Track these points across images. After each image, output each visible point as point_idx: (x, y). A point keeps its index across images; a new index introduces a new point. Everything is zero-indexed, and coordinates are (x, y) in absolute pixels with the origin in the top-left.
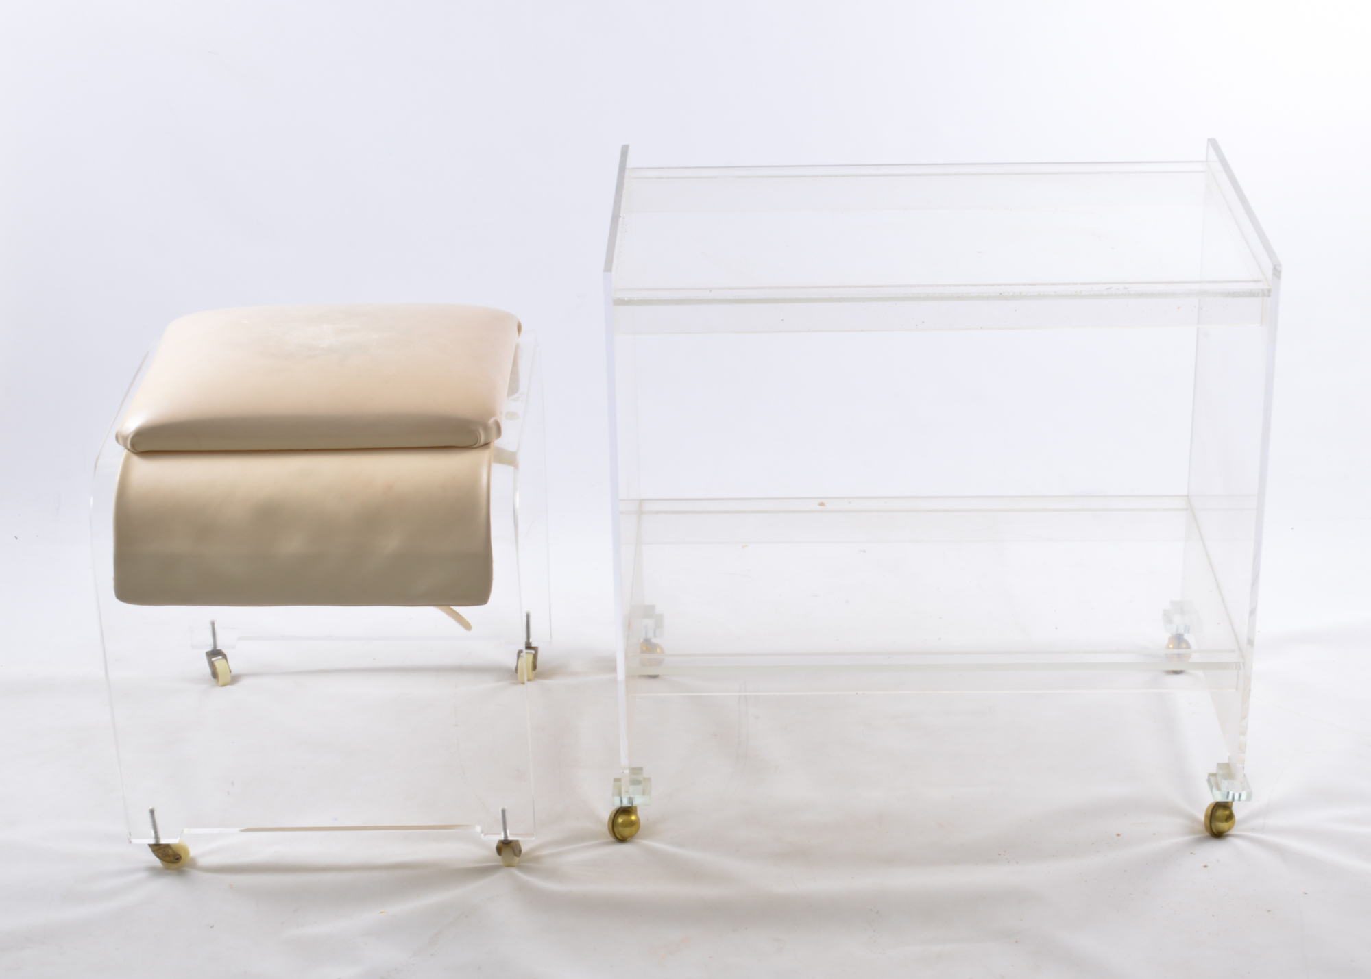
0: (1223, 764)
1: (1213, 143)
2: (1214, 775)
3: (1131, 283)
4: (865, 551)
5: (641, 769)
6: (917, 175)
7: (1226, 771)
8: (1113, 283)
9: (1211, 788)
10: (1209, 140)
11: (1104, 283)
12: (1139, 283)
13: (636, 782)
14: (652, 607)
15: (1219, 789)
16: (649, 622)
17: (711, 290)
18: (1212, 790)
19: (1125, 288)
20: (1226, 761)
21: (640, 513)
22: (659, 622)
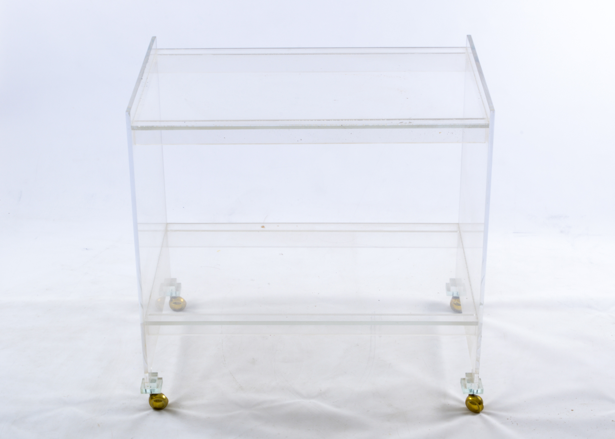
0: (469, 373)
1: (469, 38)
2: (464, 379)
3: (414, 119)
4: (282, 254)
5: (157, 373)
6: (310, 54)
7: (470, 378)
8: (404, 119)
9: (462, 386)
10: (468, 36)
11: (399, 120)
12: (418, 119)
13: (153, 381)
14: (175, 280)
15: (466, 387)
16: (173, 288)
17: (185, 121)
18: (462, 388)
19: (410, 123)
20: (471, 372)
21: (166, 231)
22: (178, 287)
